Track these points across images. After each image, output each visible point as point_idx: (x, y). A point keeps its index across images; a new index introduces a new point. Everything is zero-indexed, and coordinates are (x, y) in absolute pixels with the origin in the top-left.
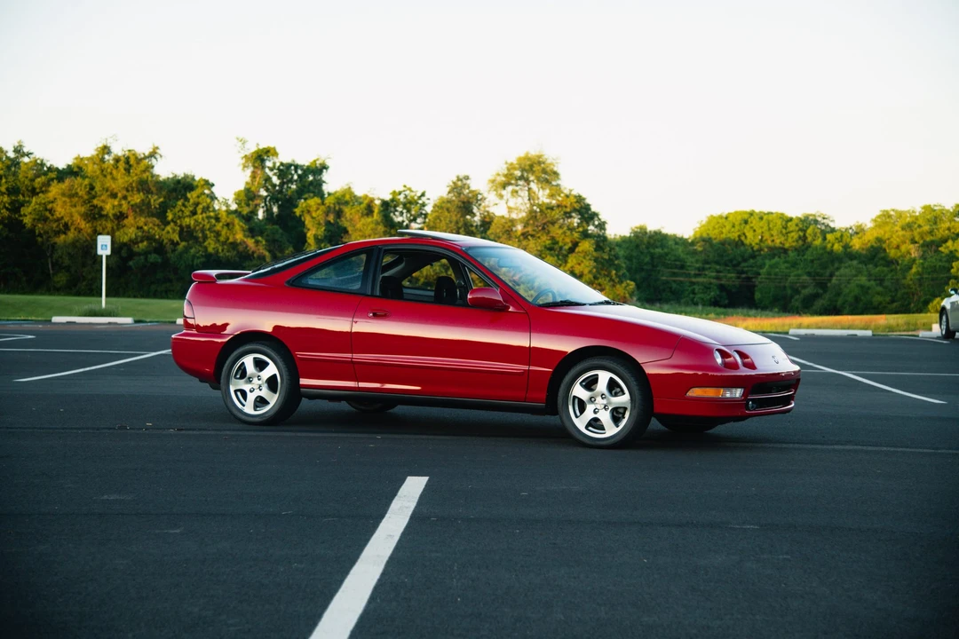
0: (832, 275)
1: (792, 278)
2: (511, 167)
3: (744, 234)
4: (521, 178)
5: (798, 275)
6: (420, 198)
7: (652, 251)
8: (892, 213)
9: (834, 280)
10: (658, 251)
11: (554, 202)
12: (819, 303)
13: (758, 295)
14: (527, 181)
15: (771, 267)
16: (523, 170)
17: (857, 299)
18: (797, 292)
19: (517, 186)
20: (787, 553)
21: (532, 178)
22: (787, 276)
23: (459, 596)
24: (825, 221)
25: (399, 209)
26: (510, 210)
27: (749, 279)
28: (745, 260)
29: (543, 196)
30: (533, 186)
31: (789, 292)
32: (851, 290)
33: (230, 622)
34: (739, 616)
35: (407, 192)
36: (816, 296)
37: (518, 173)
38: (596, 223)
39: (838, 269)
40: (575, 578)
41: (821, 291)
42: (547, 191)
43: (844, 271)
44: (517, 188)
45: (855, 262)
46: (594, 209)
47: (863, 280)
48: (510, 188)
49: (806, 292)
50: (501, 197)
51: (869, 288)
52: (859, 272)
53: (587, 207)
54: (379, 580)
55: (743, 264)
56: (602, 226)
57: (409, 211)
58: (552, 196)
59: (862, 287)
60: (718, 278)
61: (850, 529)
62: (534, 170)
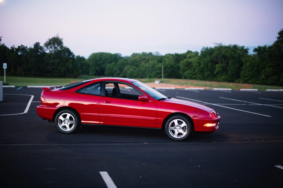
0: (123, 69)
2: (50, 40)
3: (102, 58)
4: (53, 43)
5: (115, 68)
6: (26, 48)
8: (135, 54)
9: (124, 70)
10: (83, 62)
11: (61, 50)
12: (121, 75)
13: (105, 73)
14: (54, 45)
15: (109, 66)
16: (53, 41)
17: (131, 74)
18: (115, 72)
21: (55, 43)
22: (113, 69)
24: (120, 55)
25: (20, 51)
26: (50, 51)
27: (103, 69)
28: (102, 64)
29: (59, 48)
30: (56, 46)
32: (129, 72)
35: (22, 46)
36: (120, 74)
37: (52, 42)
38: (72, 55)
39: (125, 67)
42: (59, 47)
43: (126, 68)
44: (51, 46)
45: (129, 66)
47: (131, 70)
48: (50, 46)
49: (118, 72)
50: (48, 48)
51: (133, 72)
52: (130, 67)
53: (70, 51)
56: (74, 56)
57: (23, 51)
58: (60, 48)
60: (95, 69)
62: (56, 41)
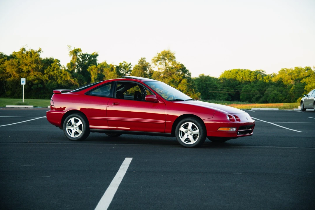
0: (265, 90)
1: (252, 91)
2: (159, 55)
3: (236, 77)
4: (163, 58)
5: (254, 90)
6: (129, 65)
7: (206, 82)
8: (285, 69)
9: (266, 92)
10: (208, 82)
11: (174, 66)
12: (261, 99)
13: (241, 97)
15: (245, 87)
16: (163, 56)
17: (274, 98)
18: (254, 96)
19: (161, 61)
20: (251, 182)
21: (166, 58)
22: (251, 90)
23: (143, 197)
24: (263, 72)
25: (122, 69)
26: (159, 69)
27: (238, 92)
28: (237, 85)
29: (170, 65)
30: (167, 61)
31: (251, 96)
32: (272, 95)
33: (67, 206)
34: (235, 203)
35: (125, 63)
36: (260, 97)
37: (162, 57)
38: (188, 73)
39: (267, 88)
40: (181, 191)
41: (262, 95)
42: (171, 63)
43: (269, 89)
44: (161, 62)
45: (273, 86)
46: (187, 69)
47: (275, 92)
48: (159, 62)
49: (257, 96)
50: (156, 65)
51: (278, 94)
52: (274, 89)
53: (185, 68)
54: (116, 192)
55: (236, 87)
56: (189, 74)
57: (125, 69)
58: (173, 64)
59: (275, 94)
60: (228, 91)
61: (271, 174)
62: (167, 56)
